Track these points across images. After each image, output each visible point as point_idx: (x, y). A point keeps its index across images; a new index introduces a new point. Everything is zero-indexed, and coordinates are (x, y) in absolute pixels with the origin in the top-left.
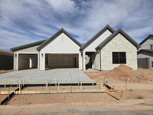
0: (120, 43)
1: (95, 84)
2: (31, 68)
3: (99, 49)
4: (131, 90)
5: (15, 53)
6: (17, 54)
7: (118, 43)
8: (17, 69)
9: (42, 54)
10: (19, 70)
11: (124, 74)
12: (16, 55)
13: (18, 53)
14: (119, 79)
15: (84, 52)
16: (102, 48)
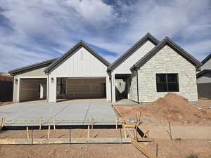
0: (169, 59)
1: (120, 127)
2: (42, 99)
3: (135, 69)
4: (180, 139)
5: (15, 77)
6: (19, 79)
7: (166, 59)
8: (18, 100)
9: (52, 79)
10: (21, 101)
11: (172, 108)
12: (17, 80)
13: (19, 77)
14: (164, 117)
15: (113, 74)
16: (139, 68)
